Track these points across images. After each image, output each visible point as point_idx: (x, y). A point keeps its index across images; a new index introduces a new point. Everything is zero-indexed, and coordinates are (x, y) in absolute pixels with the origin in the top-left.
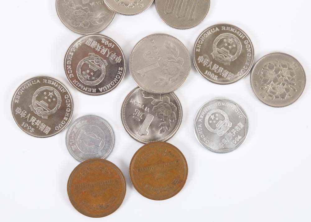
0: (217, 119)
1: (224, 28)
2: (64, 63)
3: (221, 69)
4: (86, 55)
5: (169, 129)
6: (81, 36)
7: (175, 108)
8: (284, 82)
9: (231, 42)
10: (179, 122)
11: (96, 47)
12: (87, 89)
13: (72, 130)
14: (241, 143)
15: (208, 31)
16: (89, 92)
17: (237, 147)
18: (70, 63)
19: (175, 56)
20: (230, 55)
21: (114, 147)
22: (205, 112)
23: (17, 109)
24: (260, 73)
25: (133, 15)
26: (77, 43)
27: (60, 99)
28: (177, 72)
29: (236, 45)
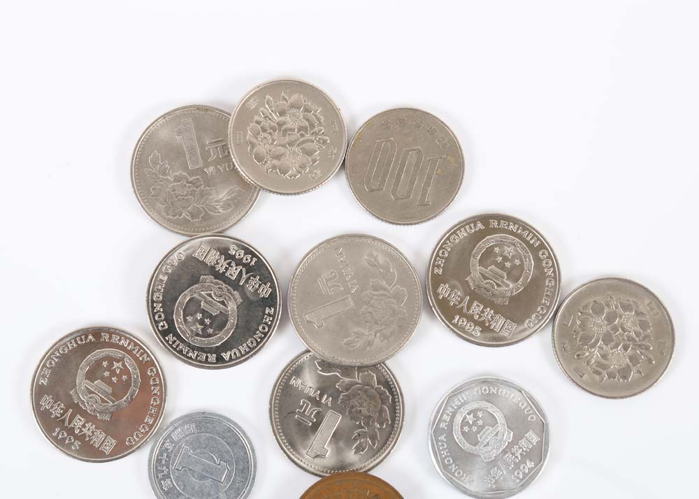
0: (480, 423)
1: (494, 224)
2: (148, 297)
3: (489, 312)
4: (195, 280)
5: (374, 445)
6: (186, 238)
7: (388, 397)
8: (628, 343)
9: (509, 253)
10: (397, 428)
11: (218, 264)
12: (197, 355)
13: (163, 444)
14: (533, 478)
15: (459, 229)
16: (201, 362)
17: (523, 486)
18: (161, 298)
19: (387, 283)
20: (508, 282)
21: (253, 483)
22: (453, 408)
23: (43, 399)
24: (574, 322)
25: (298, 194)
26: (176, 254)
27: (137, 376)
28: (391, 319)
29: (521, 260)
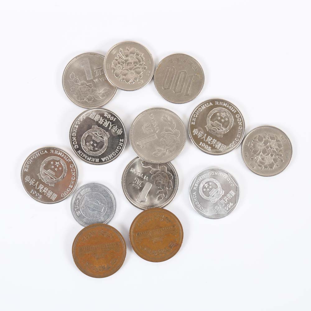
0: (210, 187)
1: (217, 103)
2: (70, 135)
3: (215, 141)
4: (90, 127)
5: (166, 197)
6: (86, 110)
7: (172, 176)
8: (273, 153)
9: (223, 115)
10: (176, 189)
11: (99, 120)
12: (91, 159)
13: (77, 196)
14: (232, 210)
15: (202, 105)
16: (92, 162)
17: (228, 213)
18: (75, 135)
19: (172, 129)
20: (222, 128)
21: (115, 212)
22: (199, 181)
23: (26, 178)
24: (250, 145)
25: (134, 90)
26: (82, 116)
27: (66, 168)
28: (173, 144)
29: (228, 119)
